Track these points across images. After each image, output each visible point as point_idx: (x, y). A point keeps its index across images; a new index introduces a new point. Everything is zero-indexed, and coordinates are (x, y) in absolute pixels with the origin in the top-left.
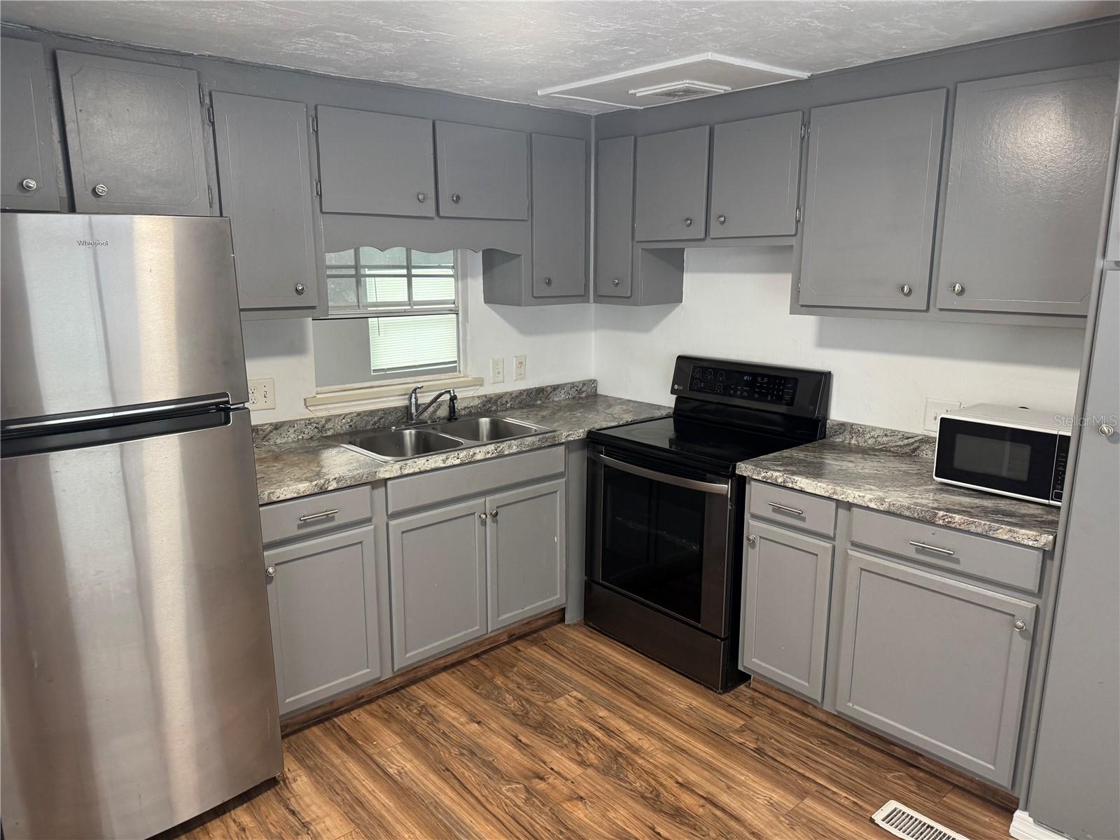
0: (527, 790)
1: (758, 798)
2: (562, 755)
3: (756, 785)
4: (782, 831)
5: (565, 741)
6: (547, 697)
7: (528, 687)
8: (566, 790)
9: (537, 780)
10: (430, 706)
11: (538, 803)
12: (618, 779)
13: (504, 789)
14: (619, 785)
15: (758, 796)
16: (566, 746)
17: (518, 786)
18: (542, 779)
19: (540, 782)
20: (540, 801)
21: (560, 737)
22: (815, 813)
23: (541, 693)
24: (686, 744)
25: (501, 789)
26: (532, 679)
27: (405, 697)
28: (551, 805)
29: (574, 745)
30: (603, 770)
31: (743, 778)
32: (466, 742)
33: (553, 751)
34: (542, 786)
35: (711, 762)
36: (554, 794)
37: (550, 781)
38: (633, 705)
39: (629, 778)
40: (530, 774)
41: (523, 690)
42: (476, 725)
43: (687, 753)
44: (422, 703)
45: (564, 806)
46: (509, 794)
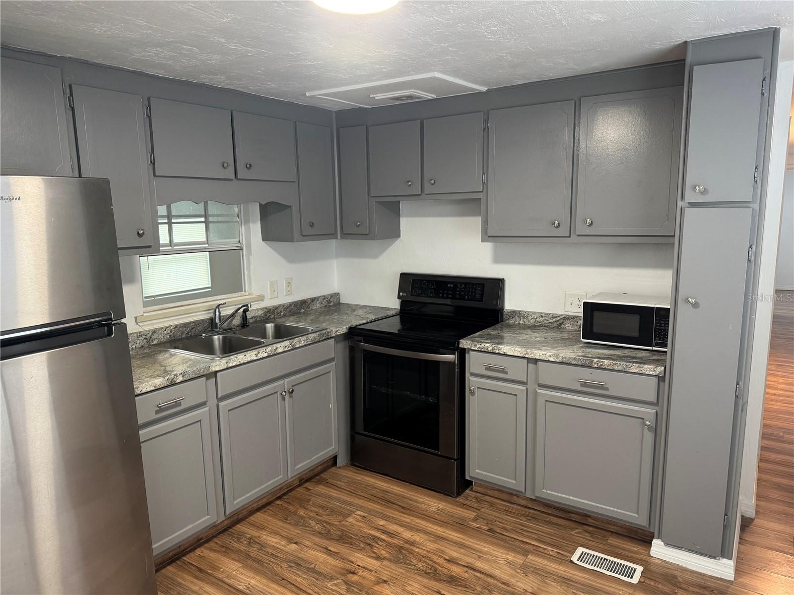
0: (346, 583)
1: (499, 560)
2: (363, 555)
3: (496, 553)
4: (520, 578)
5: (362, 545)
6: (340, 518)
7: (324, 513)
8: (373, 578)
9: (351, 575)
10: (256, 537)
11: (356, 590)
12: (407, 564)
13: (329, 585)
14: (408, 568)
15: (499, 559)
16: (363, 548)
17: (338, 581)
18: (354, 573)
19: (353, 575)
20: (357, 588)
21: (357, 543)
22: (537, 564)
23: (335, 516)
24: (443, 534)
25: (327, 585)
26: (325, 507)
27: (234, 534)
28: (366, 590)
29: (369, 547)
30: (394, 560)
31: (486, 549)
32: (291, 558)
33: (356, 554)
34: (355, 578)
35: (463, 543)
36: (365, 582)
37: (360, 573)
38: (401, 514)
39: (413, 562)
40: (344, 571)
41: (321, 516)
42: (294, 545)
43: (446, 539)
44: (249, 536)
45: (375, 588)
46: (333, 588)
